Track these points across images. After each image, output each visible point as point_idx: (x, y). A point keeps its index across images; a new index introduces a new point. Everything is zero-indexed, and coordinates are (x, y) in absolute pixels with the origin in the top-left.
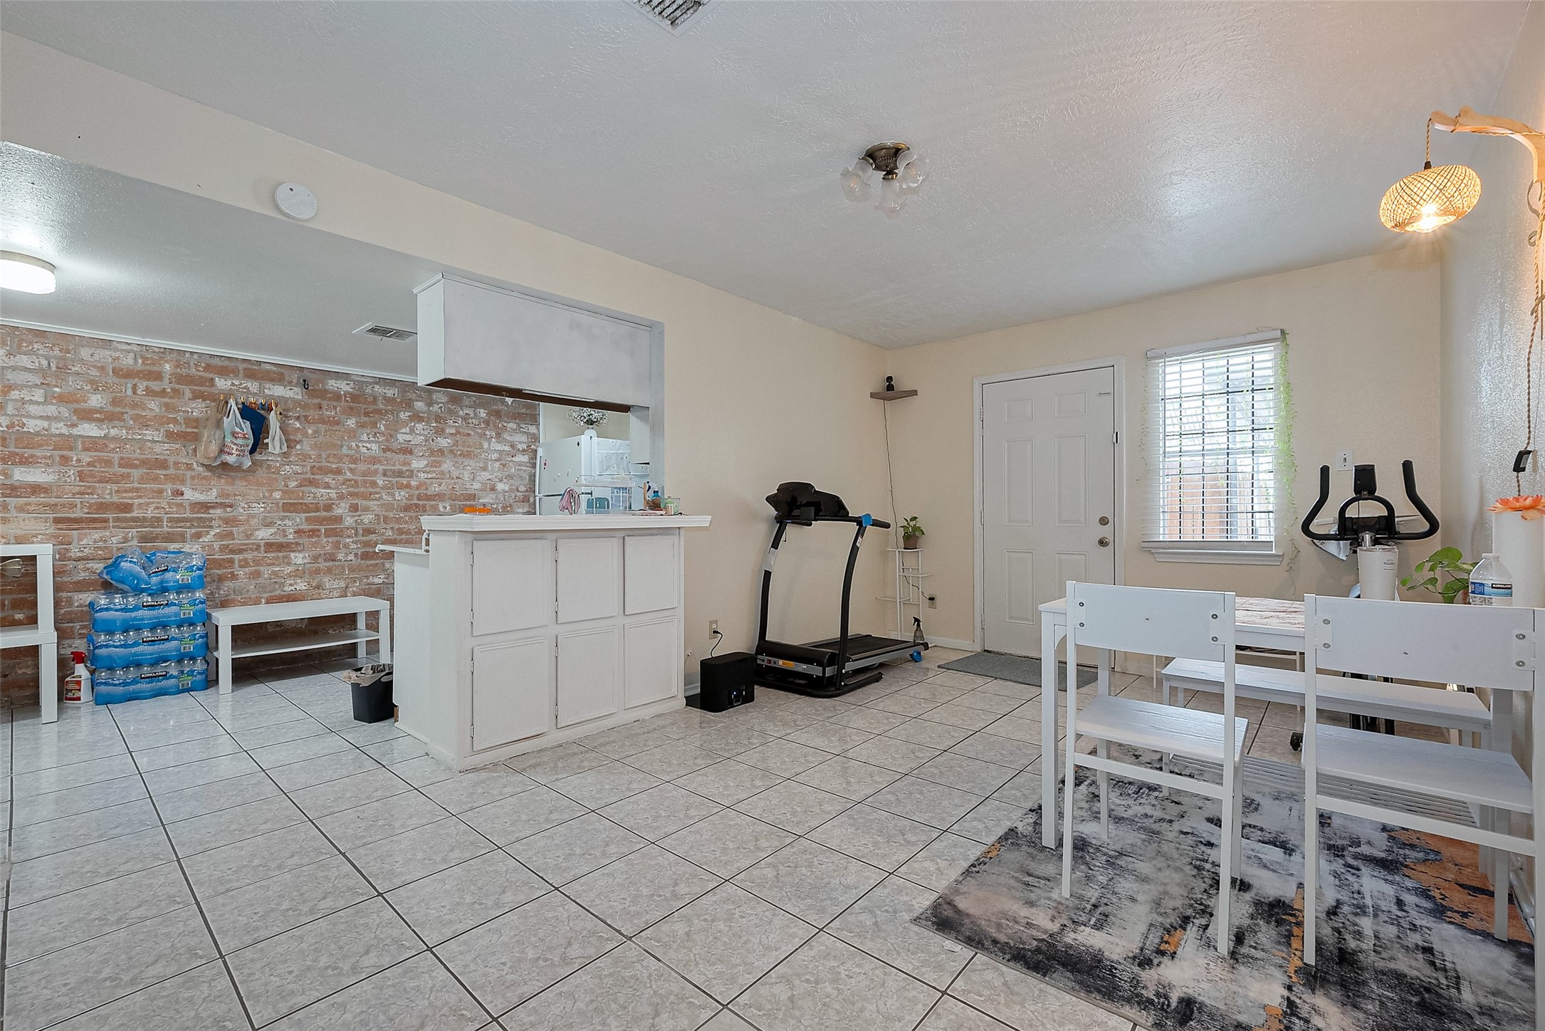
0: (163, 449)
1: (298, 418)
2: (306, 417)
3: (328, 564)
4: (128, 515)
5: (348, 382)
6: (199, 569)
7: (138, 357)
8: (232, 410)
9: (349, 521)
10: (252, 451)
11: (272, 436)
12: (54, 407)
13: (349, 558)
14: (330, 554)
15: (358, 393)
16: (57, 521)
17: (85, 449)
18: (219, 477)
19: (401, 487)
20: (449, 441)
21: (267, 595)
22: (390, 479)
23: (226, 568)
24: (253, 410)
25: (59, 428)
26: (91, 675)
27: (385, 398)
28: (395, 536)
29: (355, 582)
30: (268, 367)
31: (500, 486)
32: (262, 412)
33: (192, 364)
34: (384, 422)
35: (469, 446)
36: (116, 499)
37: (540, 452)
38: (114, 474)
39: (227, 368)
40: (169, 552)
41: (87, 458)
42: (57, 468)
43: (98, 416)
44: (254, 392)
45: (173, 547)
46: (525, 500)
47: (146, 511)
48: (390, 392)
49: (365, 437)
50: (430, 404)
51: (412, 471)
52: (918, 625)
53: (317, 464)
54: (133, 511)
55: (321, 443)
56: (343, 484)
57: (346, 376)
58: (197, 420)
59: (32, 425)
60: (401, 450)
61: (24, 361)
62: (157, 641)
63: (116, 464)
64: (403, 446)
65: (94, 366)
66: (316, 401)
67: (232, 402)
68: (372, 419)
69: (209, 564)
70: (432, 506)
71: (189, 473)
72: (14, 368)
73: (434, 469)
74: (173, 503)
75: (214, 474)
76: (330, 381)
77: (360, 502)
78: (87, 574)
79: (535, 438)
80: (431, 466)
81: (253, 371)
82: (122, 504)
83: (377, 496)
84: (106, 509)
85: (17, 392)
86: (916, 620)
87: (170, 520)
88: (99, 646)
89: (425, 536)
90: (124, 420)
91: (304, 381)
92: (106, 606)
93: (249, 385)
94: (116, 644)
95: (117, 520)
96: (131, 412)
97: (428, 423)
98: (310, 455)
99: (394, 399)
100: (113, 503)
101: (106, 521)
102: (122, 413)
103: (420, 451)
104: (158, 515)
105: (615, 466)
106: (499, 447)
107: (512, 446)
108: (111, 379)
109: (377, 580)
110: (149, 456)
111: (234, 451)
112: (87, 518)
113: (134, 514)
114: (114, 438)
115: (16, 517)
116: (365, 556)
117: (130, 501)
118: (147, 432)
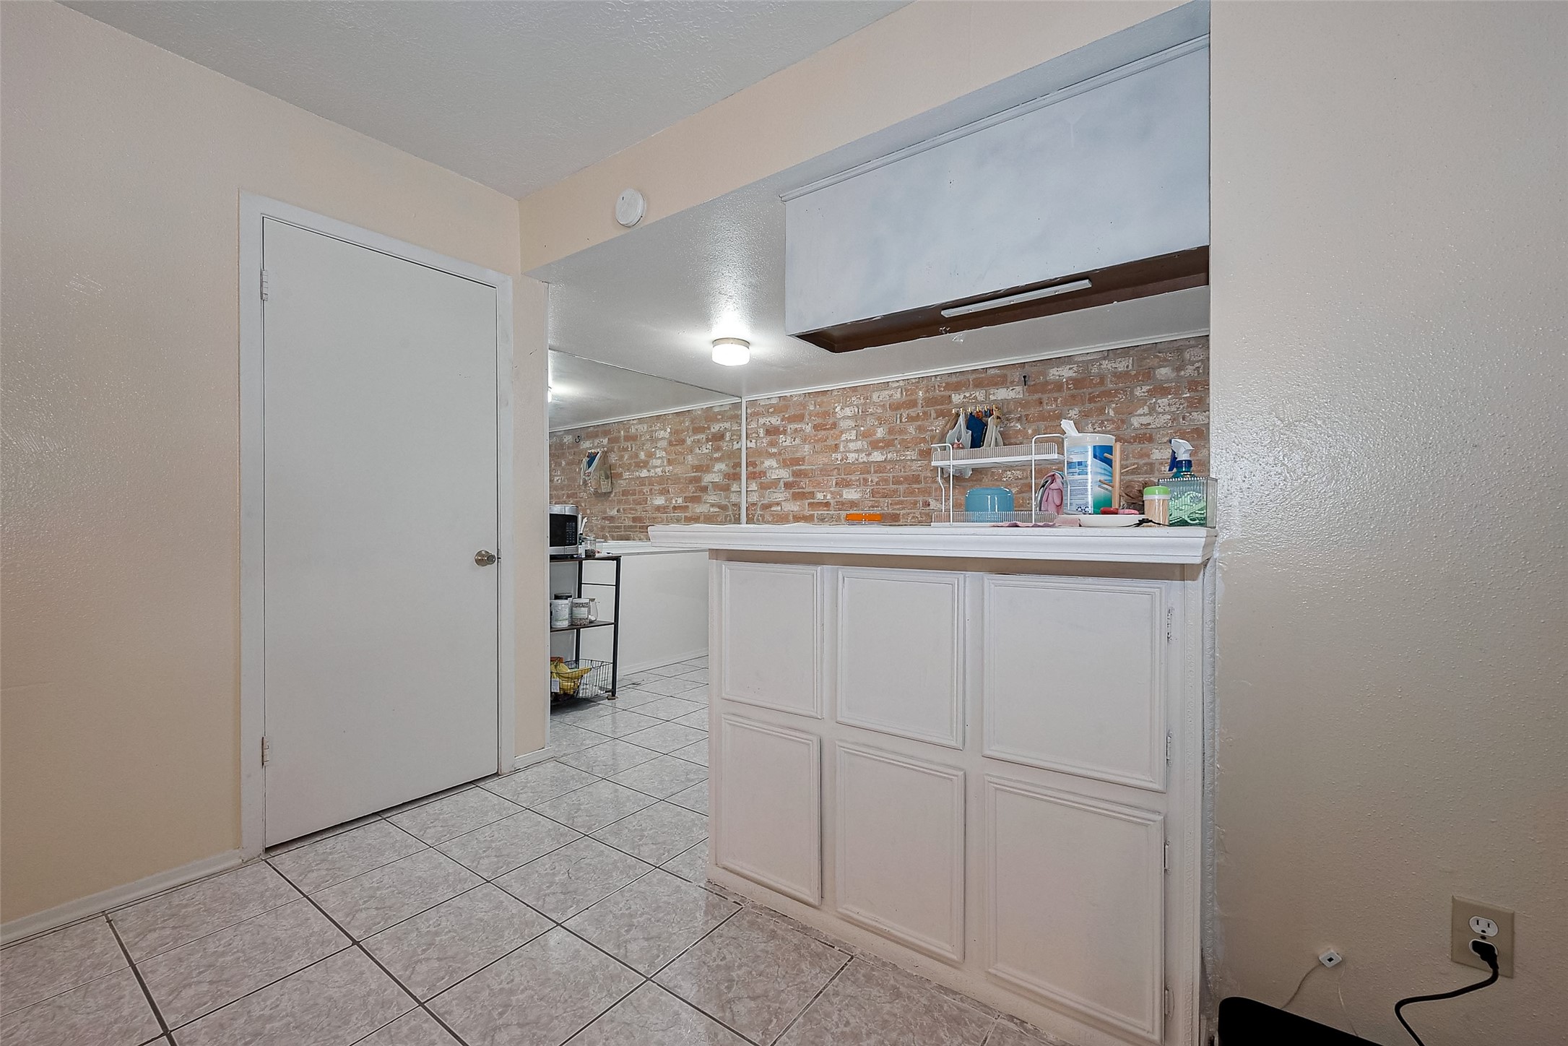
0: (917, 466)
1: (1019, 419)
2: (1027, 416)
5: (1071, 366)
7: (903, 390)
8: (959, 422)
11: (987, 442)
12: (861, 442)
15: (1083, 374)
17: (875, 472)
24: (978, 418)
25: (863, 458)
27: (1116, 374)
30: (994, 372)
32: (984, 418)
33: (936, 386)
34: (1114, 405)
39: (960, 382)
41: (876, 478)
42: (862, 487)
43: (881, 444)
44: (975, 400)
48: (1121, 365)
51: (1151, 464)
57: (1069, 360)
58: (934, 437)
59: (852, 457)
60: (1135, 438)
61: (848, 412)
63: (891, 481)
64: (1139, 432)
65: (880, 405)
66: (1036, 396)
67: (962, 415)
68: (1098, 405)
71: (934, 486)
72: (844, 418)
74: (923, 513)
76: (1051, 371)
81: (982, 379)
85: (845, 435)
90: (894, 446)
91: (1025, 377)
93: (978, 394)
96: (899, 438)
97: (1177, 394)
99: (1127, 373)
102: (894, 440)
103: (1164, 436)
108: (889, 413)
114: (889, 461)
117: (898, 512)
118: (908, 453)
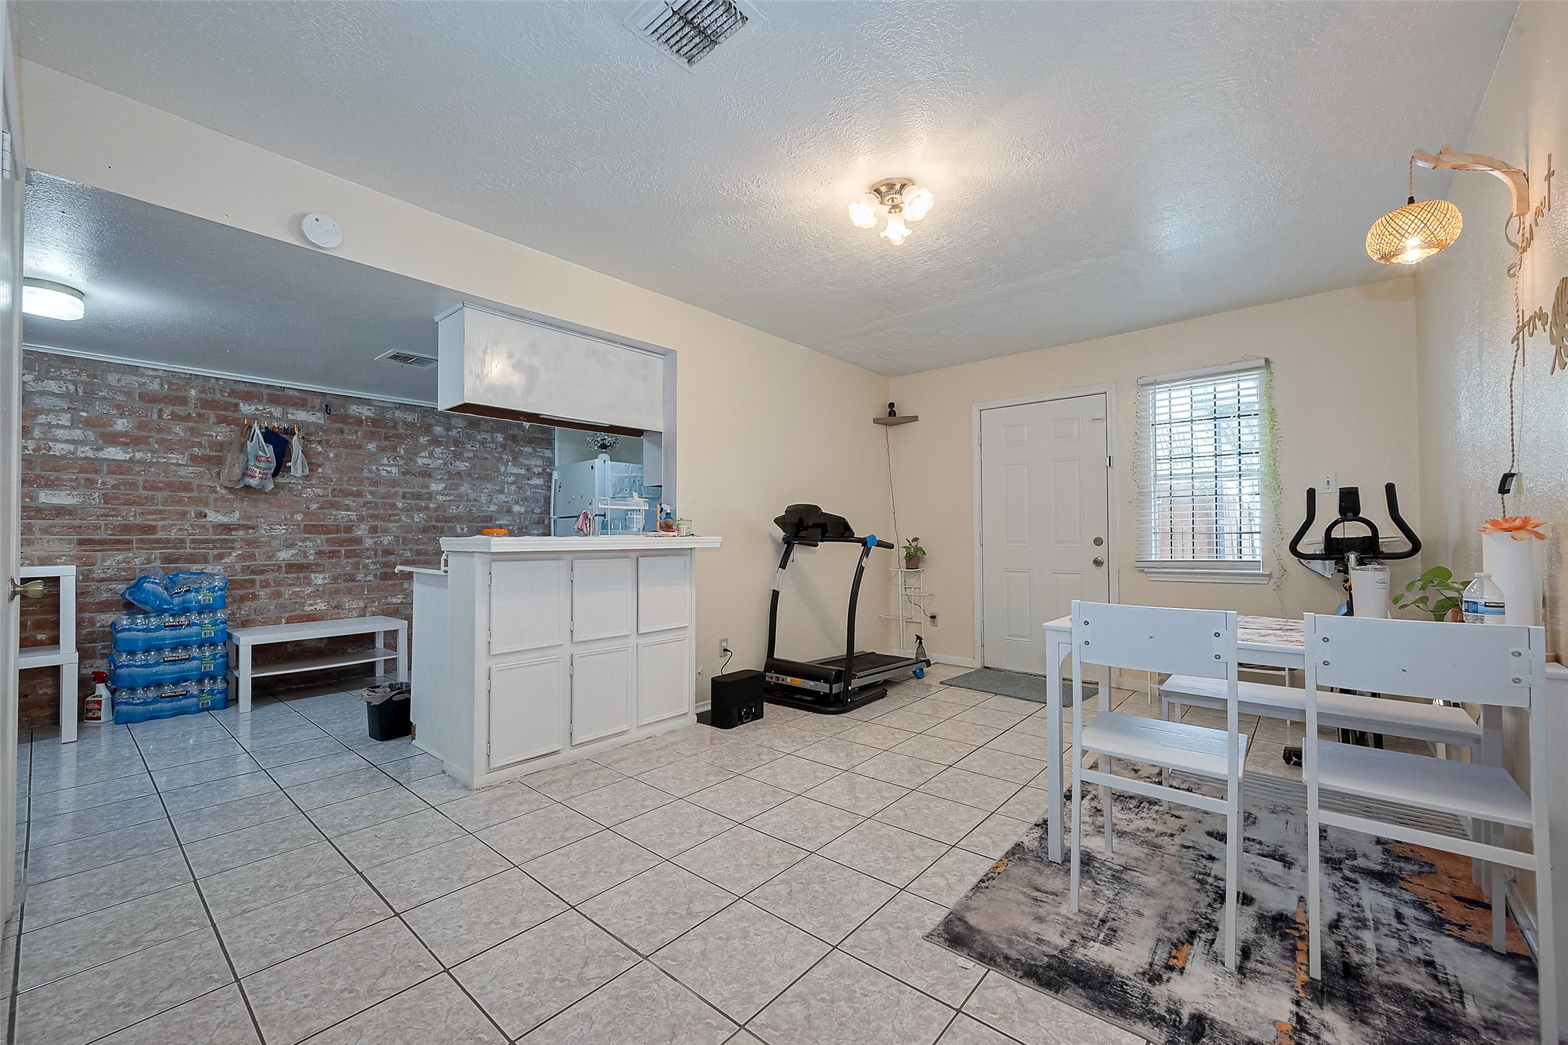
0: (188, 472)
1: (320, 442)
2: (328, 441)
3: (347, 584)
4: (152, 537)
5: (369, 408)
6: (221, 590)
7: (164, 382)
8: (256, 434)
9: (369, 542)
10: (275, 475)
11: (294, 459)
12: (80, 431)
13: (368, 579)
14: (349, 574)
15: (379, 417)
16: (81, 542)
17: (111, 472)
18: (242, 500)
19: (420, 509)
20: (467, 464)
21: (287, 615)
22: (409, 501)
23: (247, 588)
24: (277, 434)
25: (85, 452)
26: (112, 694)
27: (405, 423)
28: (414, 557)
29: (374, 602)
30: (291, 392)
31: (516, 508)
32: (285, 436)
33: (217, 390)
34: (404, 446)
35: (486, 470)
36: (140, 521)
37: (555, 475)
38: (138, 497)
39: (251, 393)
40: (192, 573)
41: (111, 481)
42: (82, 491)
43: (124, 439)
44: (277, 417)
45: (195, 568)
46: (540, 521)
47: (169, 533)
48: (410, 417)
49: (385, 461)
50: (449, 429)
51: (430, 494)
52: (920, 643)
53: (338, 487)
54: (157, 533)
55: (342, 467)
56: (363, 506)
57: (367, 402)
58: (221, 444)
59: (58, 449)
60: (420, 473)
61: (52, 386)
62: (178, 660)
63: (141, 487)
64: (422, 470)
65: (122, 392)
66: (337, 426)
67: (256, 427)
68: (392, 443)
69: (230, 585)
70: (450, 528)
71: (212, 496)
72: (42, 393)
73: (452, 492)
74: (196, 525)
75: (237, 497)
76: (352, 407)
77: (379, 524)
78: (110, 595)
79: (551, 462)
80: (450, 489)
81: (277, 397)
82: (146, 526)
83: (397, 518)
84: (130, 530)
85: (44, 417)
86: (918, 637)
87: (193, 542)
88: (120, 666)
89: (444, 556)
90: (149, 444)
91: (327, 406)
92: (127, 627)
93: (273, 409)
94: (137, 664)
95: (142, 541)
96: (156, 436)
97: (447, 447)
98: (331, 478)
99: (413, 424)
100: (137, 525)
101: (129, 542)
102: (148, 437)
103: (439, 475)
104: (181, 537)
105: (627, 488)
106: (515, 471)
107: (528, 469)
108: (138, 404)
109: (395, 600)
110: (173, 479)
111: (257, 475)
112: (110, 540)
113: (158, 536)
114: (139, 462)
115: (41, 539)
116: (385, 576)
117: (154, 523)
118: (172, 455)
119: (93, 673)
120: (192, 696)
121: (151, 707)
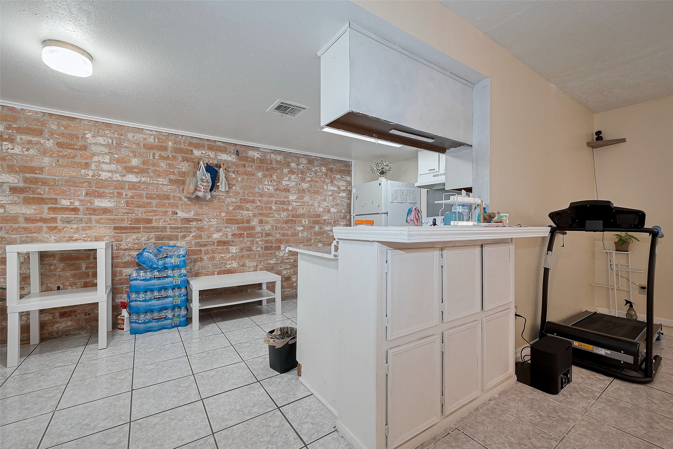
0: (167, 189)
1: (234, 172)
2: (237, 171)
3: (248, 253)
4: (150, 225)
5: (259, 152)
6: (184, 256)
7: (156, 138)
8: (201, 167)
9: (258, 229)
10: (211, 190)
11: (221, 181)
12: (114, 166)
13: (258, 250)
14: (249, 247)
15: (263, 158)
16: (115, 228)
17: (130, 189)
18: (195, 204)
19: (284, 210)
20: (308, 185)
21: (218, 270)
22: (279, 206)
23: (198, 255)
24: (212, 167)
25: (117, 177)
26: (130, 316)
27: (276, 161)
28: (281, 238)
29: (261, 263)
30: (219, 144)
31: (333, 210)
32: (216, 168)
33: (182, 142)
34: (276, 174)
35: (317, 188)
36: (144, 216)
37: (354, 191)
38: (143, 203)
39: (199, 144)
40: (169, 246)
41: (130, 193)
42: (116, 199)
43: (136, 170)
44: (212, 157)
45: (172, 243)
46: (345, 217)
47: (159, 223)
48: (279, 158)
49: (266, 183)
50: (298, 165)
51: (289, 201)
52: (631, 306)
53: (243, 198)
54: (152, 223)
55: (245, 186)
56: (256, 208)
57: (257, 149)
58: (184, 173)
59: (104, 175)
60: (284, 189)
61: (100, 140)
62: (161, 298)
63: (145, 197)
64: (285, 187)
65: (134, 143)
66: (242, 162)
67: (201, 163)
68: (270, 173)
69: (189, 253)
70: (299, 221)
71: (180, 202)
72: (95, 144)
73: (299, 200)
74: (172, 219)
75: (192, 203)
76: (249, 152)
77: (264, 219)
78: (129, 258)
79: (350, 183)
80: (299, 199)
81: (213, 146)
82: (147, 219)
83: (272, 215)
84: (139, 221)
85: (96, 157)
86: (628, 302)
87: (171, 228)
88: (132, 301)
89: (334, 243)
90: (149, 173)
91: (237, 151)
92: (136, 278)
93: (210, 153)
94: (140, 300)
95: (145, 228)
96: (152, 168)
97: (297, 175)
98: (239, 192)
99: (280, 162)
100: (142, 219)
101: (139, 228)
102: (148, 169)
103: (293, 190)
104: (165, 225)
105: (399, 197)
106: (332, 188)
107: (338, 188)
108: (143, 150)
109: (272, 262)
110: (160, 193)
111: (202, 190)
112: (130, 227)
113: (153, 225)
114: (143, 183)
115: (95, 226)
116: (266, 248)
117: (151, 218)
118: (160, 179)
119: (121, 302)
120: (169, 319)
121: (148, 325)
